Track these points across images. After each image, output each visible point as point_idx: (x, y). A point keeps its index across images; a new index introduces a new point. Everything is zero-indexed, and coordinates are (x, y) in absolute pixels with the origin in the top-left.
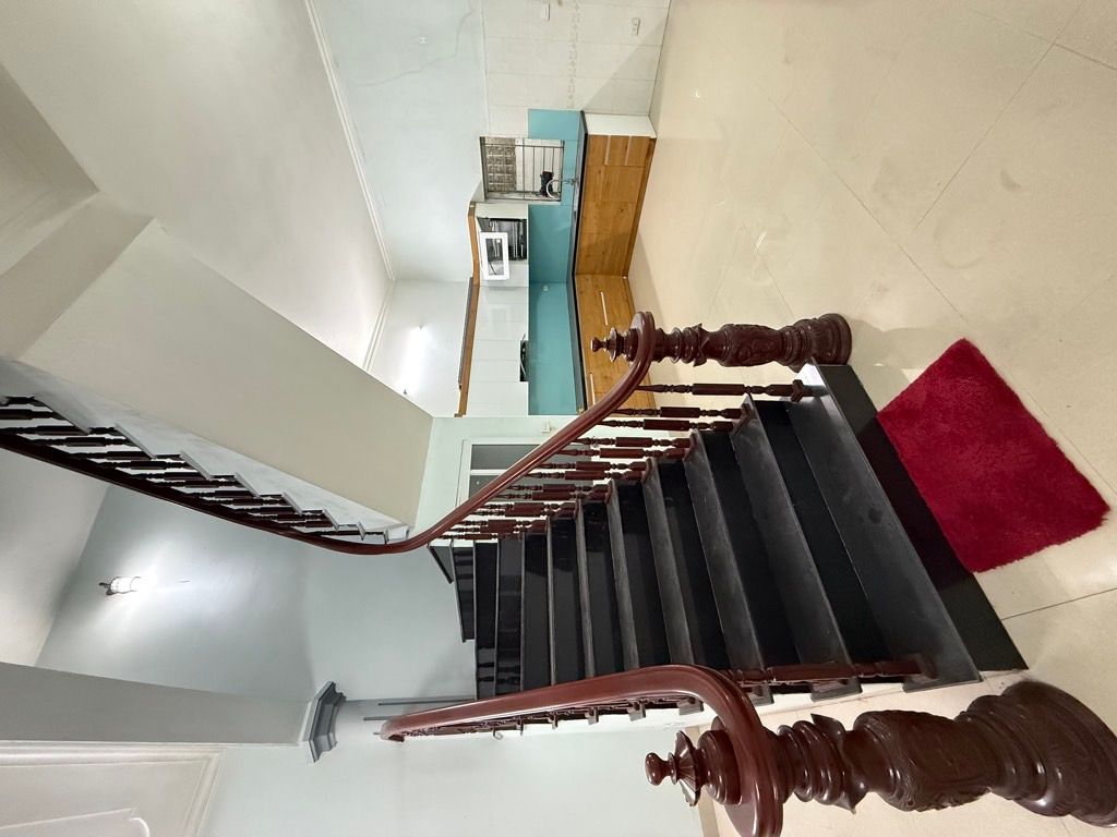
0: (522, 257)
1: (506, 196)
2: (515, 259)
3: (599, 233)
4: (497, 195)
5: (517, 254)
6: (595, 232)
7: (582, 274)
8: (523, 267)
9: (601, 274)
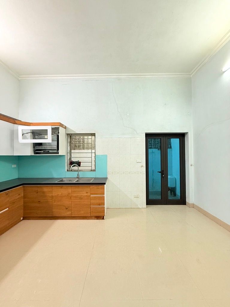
0: (36, 151)
1: (69, 144)
2: (34, 147)
3: (52, 197)
4: (69, 140)
5: (38, 148)
6: (53, 195)
7: (24, 190)
8: (29, 152)
9: (24, 203)
